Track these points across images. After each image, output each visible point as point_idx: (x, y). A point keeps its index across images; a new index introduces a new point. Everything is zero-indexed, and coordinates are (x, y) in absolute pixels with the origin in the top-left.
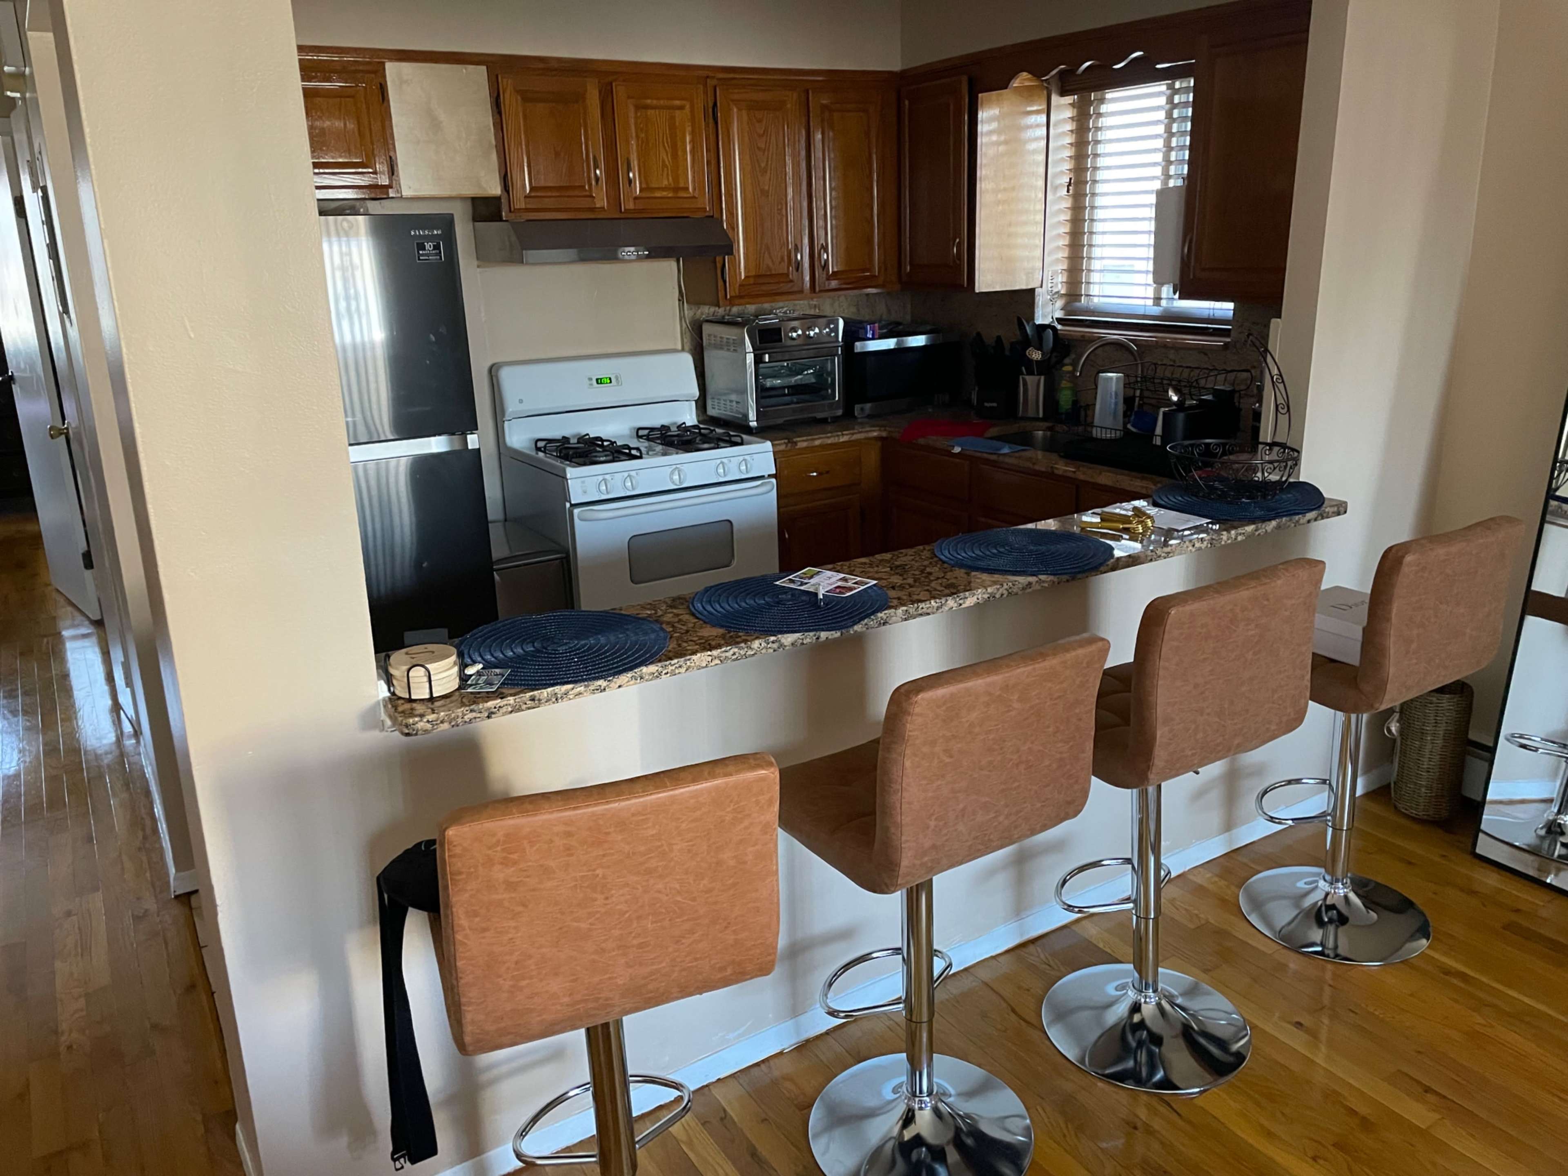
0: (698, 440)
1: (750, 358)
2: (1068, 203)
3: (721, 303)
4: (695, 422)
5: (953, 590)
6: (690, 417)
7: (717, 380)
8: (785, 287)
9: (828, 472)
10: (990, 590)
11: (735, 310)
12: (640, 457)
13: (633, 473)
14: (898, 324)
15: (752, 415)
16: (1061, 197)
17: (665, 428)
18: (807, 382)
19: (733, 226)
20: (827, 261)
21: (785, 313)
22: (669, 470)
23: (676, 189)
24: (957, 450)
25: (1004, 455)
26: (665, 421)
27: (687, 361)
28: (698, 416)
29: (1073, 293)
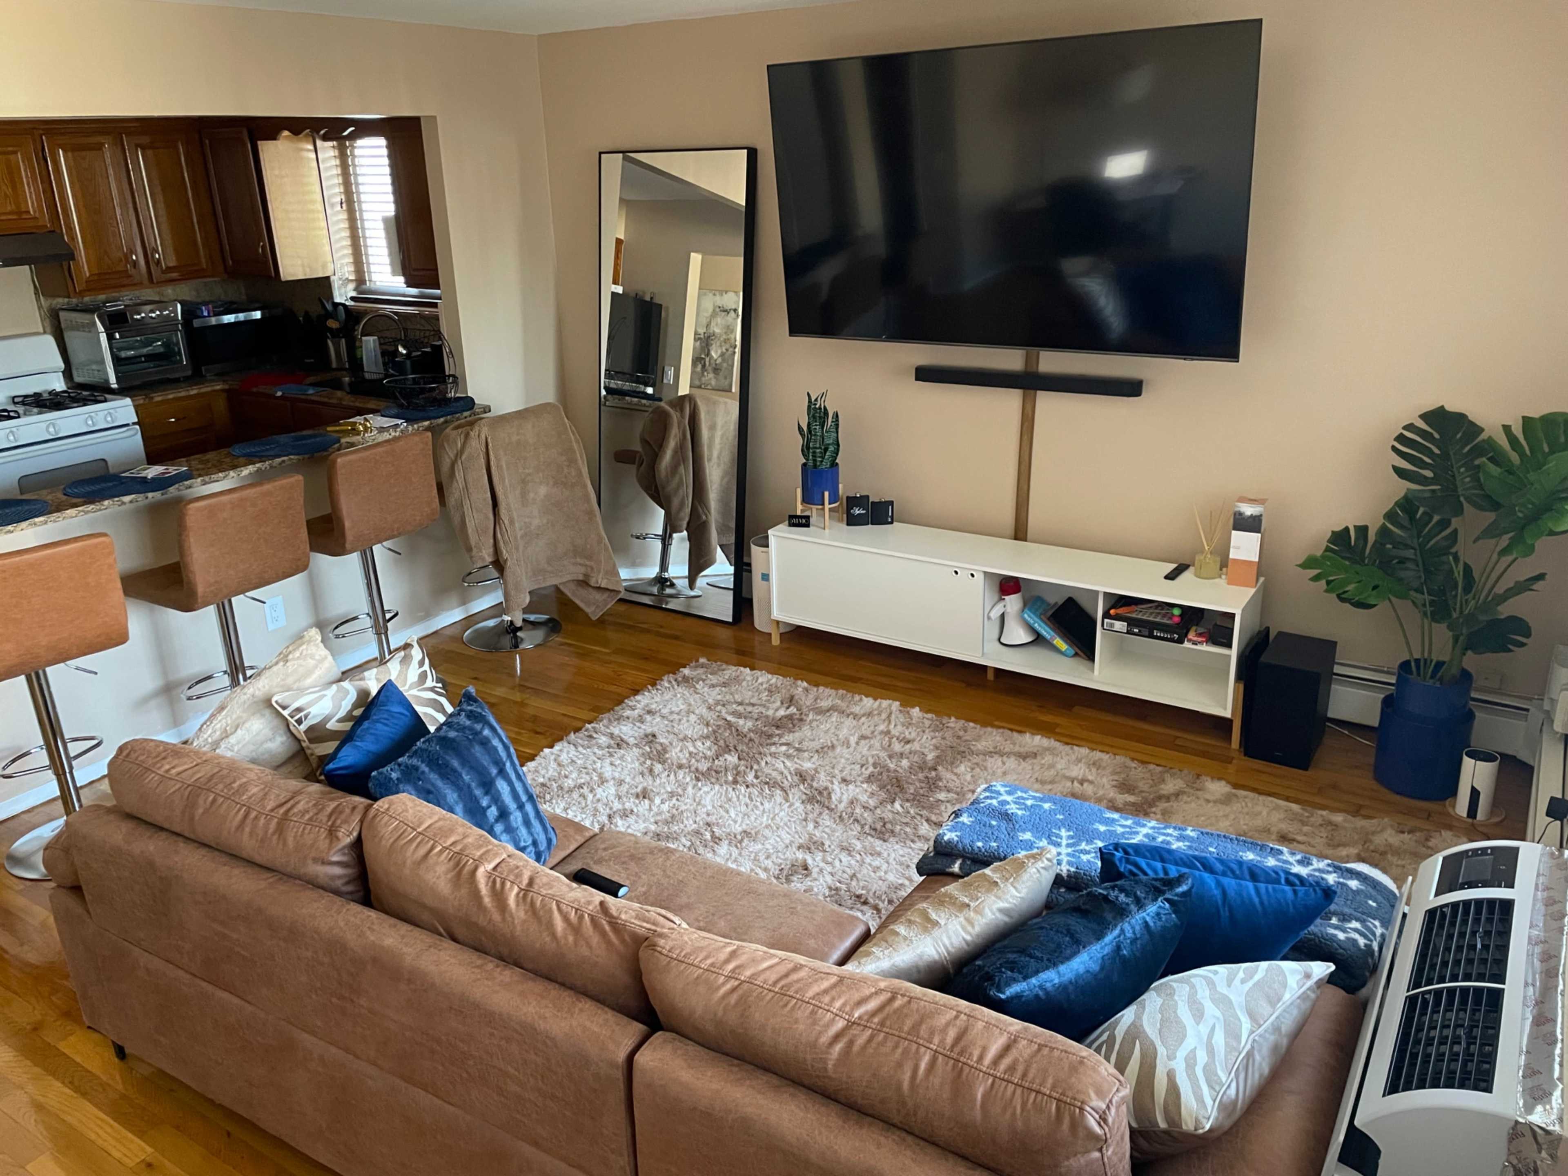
0: (67, 402)
1: (103, 337)
2: (344, 216)
3: (72, 295)
4: (65, 388)
5: (234, 467)
6: (59, 384)
7: (78, 355)
8: (126, 281)
9: (184, 418)
10: (257, 465)
11: (87, 299)
12: (19, 417)
13: (14, 429)
14: (232, 303)
15: (113, 379)
16: (338, 212)
17: (37, 395)
18: (157, 351)
19: (73, 238)
20: (159, 260)
21: (131, 299)
22: (44, 425)
23: (20, 213)
24: (279, 394)
25: (311, 395)
26: (38, 390)
27: (49, 341)
28: (66, 383)
29: (360, 280)
